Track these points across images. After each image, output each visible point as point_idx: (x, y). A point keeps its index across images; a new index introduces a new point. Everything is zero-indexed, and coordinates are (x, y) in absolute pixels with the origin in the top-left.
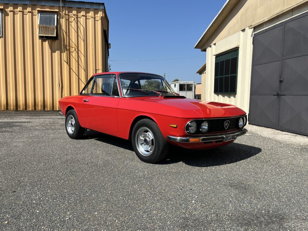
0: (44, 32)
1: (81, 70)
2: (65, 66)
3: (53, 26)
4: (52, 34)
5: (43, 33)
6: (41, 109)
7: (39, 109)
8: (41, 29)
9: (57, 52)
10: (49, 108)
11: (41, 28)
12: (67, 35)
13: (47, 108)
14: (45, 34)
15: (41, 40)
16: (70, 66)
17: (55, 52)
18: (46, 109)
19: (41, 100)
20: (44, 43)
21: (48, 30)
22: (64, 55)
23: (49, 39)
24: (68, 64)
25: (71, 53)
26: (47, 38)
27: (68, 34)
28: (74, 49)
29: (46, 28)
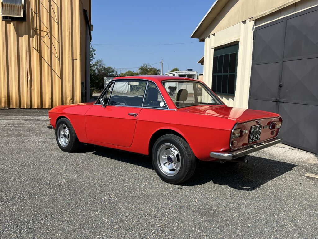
0: (8, 11)
1: (55, 60)
2: (35, 54)
3: (20, 4)
4: (18, 14)
5: (7, 13)
6: (4, 106)
7: (2, 107)
8: (5, 8)
9: (24, 36)
10: (14, 105)
11: (5, 6)
12: (36, 16)
13: (13, 105)
14: (9, 14)
15: (4, 21)
16: (40, 54)
17: (22, 37)
18: (11, 107)
19: (5, 95)
20: (8, 25)
21: (13, 10)
22: (34, 40)
23: (15, 21)
24: (38, 52)
25: (42, 38)
26: (13, 19)
27: (38, 15)
28: (45, 33)
29: (11, 7)
